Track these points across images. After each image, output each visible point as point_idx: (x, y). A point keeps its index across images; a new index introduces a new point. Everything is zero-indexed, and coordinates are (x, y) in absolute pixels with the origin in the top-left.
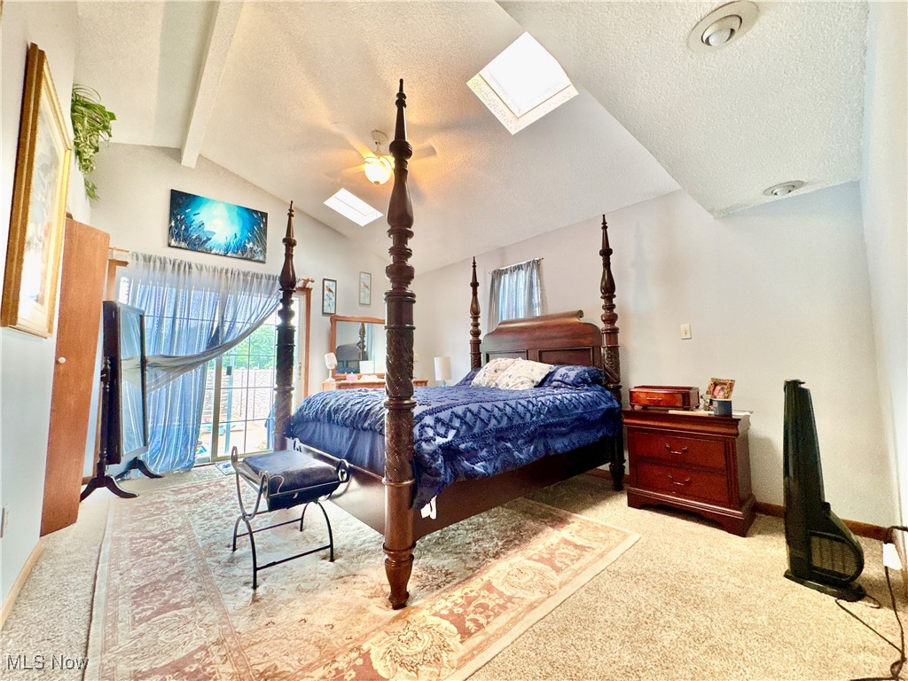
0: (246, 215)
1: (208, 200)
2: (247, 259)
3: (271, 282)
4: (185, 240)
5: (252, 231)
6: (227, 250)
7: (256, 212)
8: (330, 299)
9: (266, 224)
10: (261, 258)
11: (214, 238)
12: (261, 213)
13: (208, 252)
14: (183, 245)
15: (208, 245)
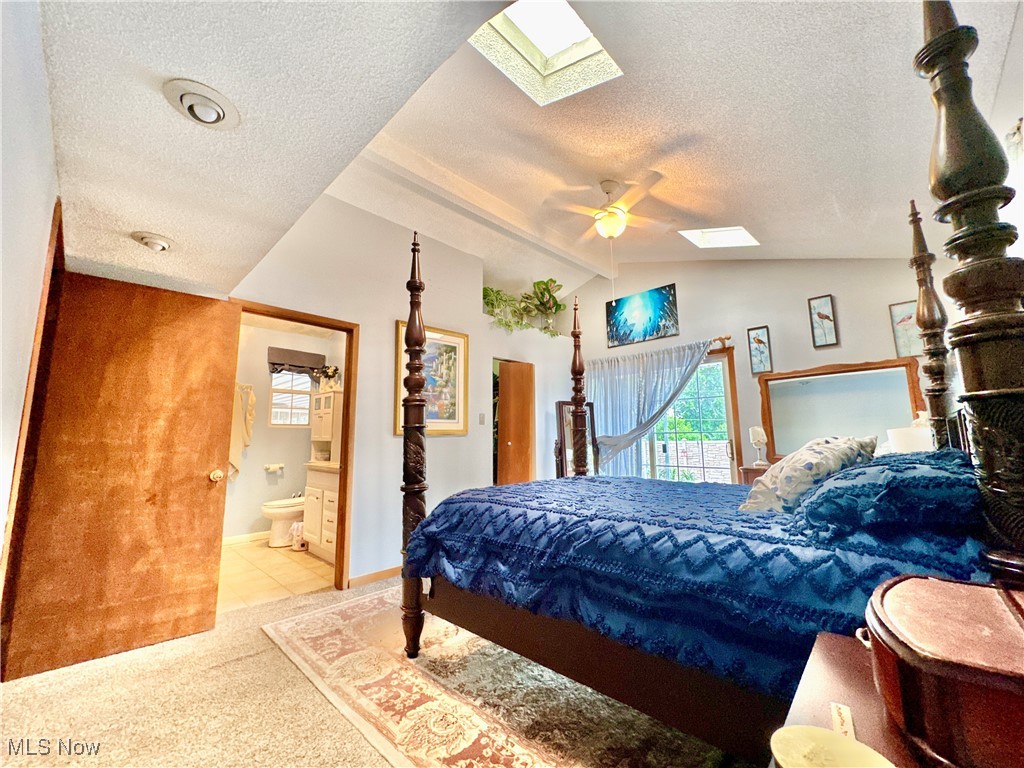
0: (656, 296)
1: (628, 298)
2: (661, 337)
3: (682, 353)
4: (617, 339)
5: (662, 309)
6: (645, 336)
7: (664, 288)
8: (762, 353)
9: (674, 295)
10: (674, 331)
11: (634, 329)
12: (669, 286)
13: (632, 342)
14: (616, 343)
15: (631, 338)
